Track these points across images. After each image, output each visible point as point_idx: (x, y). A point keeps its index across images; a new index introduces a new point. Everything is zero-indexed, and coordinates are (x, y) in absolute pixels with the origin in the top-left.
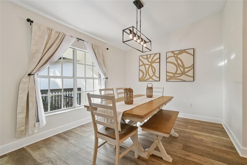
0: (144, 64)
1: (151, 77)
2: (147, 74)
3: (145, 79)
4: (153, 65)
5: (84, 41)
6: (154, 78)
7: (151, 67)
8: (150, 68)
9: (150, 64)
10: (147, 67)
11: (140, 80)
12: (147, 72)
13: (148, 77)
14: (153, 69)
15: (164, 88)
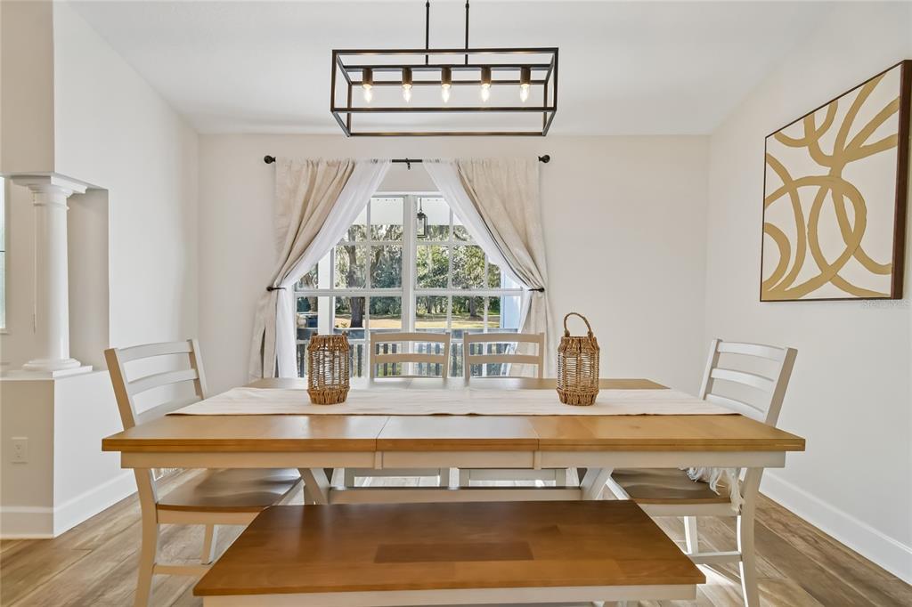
0: (791, 186)
1: (829, 273)
2: (808, 250)
3: (794, 285)
4: (852, 172)
5: (421, 161)
6: (853, 272)
7: (830, 191)
8: (829, 200)
9: (825, 171)
10: (808, 194)
11: (768, 295)
12: (808, 233)
13: (810, 270)
14: (848, 204)
15: (792, 354)
